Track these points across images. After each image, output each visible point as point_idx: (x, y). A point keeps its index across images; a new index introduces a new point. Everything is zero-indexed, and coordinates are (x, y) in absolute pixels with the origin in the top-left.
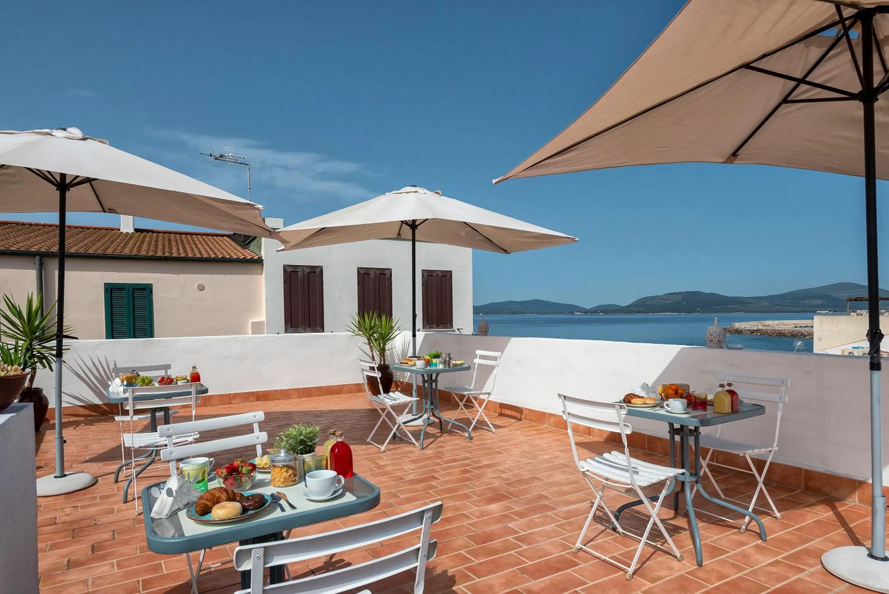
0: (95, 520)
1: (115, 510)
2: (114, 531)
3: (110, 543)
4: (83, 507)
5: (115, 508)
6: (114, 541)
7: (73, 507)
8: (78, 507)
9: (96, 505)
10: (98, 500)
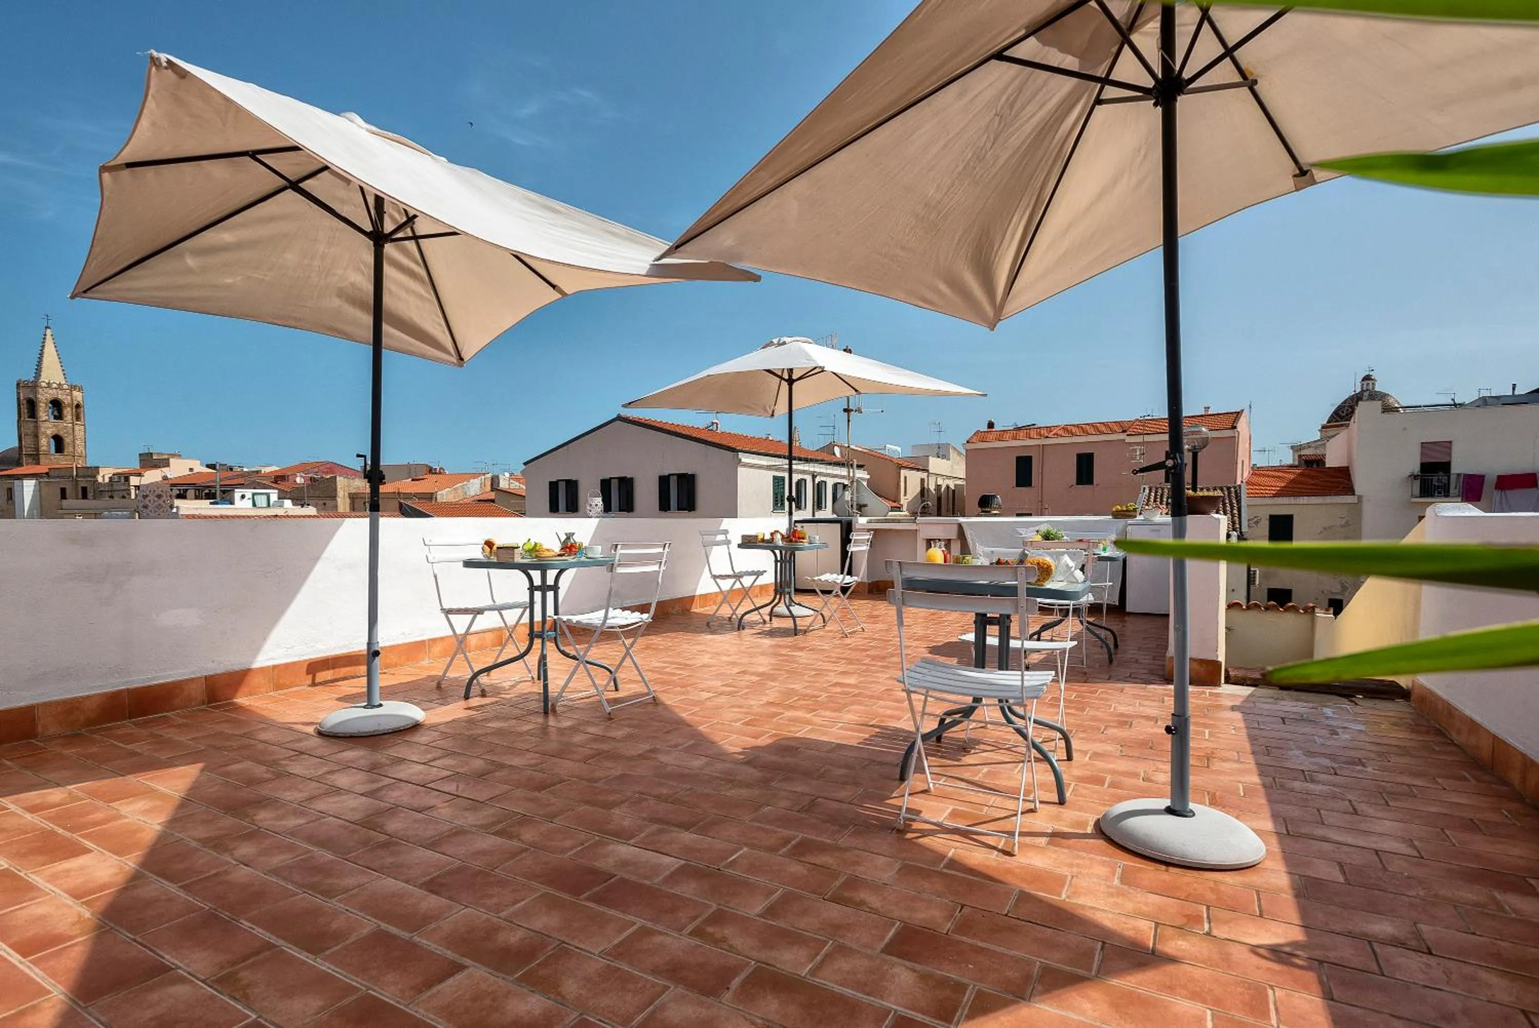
0: (1121, 751)
1: (1089, 755)
2: (1103, 733)
3: (1111, 724)
4: (1136, 775)
5: (1087, 758)
6: (1106, 724)
7: (1151, 781)
8: (1143, 779)
9: (1114, 772)
10: (1108, 778)
